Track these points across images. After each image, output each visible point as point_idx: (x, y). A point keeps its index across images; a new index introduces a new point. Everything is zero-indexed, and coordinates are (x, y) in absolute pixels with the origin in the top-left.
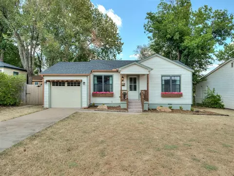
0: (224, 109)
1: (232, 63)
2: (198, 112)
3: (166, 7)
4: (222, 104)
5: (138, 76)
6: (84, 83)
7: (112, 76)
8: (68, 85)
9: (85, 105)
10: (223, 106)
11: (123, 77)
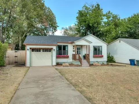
0: (115, 63)
1: (120, 41)
2: (112, 65)
3: (87, 8)
4: (115, 60)
5: (82, 46)
6: (54, 50)
7: (67, 46)
8: (43, 51)
9: (54, 64)
10: (115, 61)
11: (74, 47)
